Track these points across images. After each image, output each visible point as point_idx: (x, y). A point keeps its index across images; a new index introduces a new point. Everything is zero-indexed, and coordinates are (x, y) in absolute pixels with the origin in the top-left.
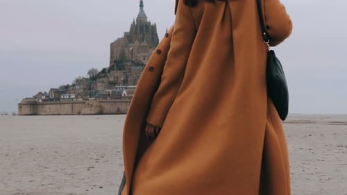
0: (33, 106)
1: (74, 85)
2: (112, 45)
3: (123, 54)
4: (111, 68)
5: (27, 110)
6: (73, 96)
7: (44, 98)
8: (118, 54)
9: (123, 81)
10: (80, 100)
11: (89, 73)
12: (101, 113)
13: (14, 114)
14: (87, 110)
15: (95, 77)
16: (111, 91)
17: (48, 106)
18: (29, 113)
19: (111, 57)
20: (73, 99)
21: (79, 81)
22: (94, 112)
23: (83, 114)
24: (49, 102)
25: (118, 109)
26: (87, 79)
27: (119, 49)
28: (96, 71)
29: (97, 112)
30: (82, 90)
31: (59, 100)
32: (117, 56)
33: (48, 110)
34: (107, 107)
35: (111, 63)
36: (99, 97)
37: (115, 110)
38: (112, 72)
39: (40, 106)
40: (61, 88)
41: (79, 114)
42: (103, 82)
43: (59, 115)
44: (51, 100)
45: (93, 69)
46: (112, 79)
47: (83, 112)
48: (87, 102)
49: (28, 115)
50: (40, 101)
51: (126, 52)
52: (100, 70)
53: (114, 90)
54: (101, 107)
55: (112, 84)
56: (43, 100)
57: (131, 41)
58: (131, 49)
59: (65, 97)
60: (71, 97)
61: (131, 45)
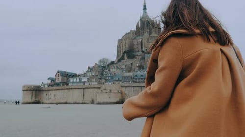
0: (36, 94)
3: (132, 46)
7: (50, 82)
8: (127, 46)
9: (139, 66)
10: (95, 84)
11: (100, 62)
14: (104, 97)
16: (131, 74)
18: (30, 101)
20: (84, 83)
22: (115, 101)
24: (55, 87)
27: (128, 41)
28: (107, 60)
29: (117, 100)
31: (67, 85)
32: (125, 48)
33: (53, 98)
36: (118, 81)
38: (122, 61)
39: (45, 93)
41: (92, 102)
42: (117, 68)
43: (66, 103)
44: (58, 85)
45: (104, 59)
47: (99, 100)
49: (30, 103)
50: (46, 86)
51: (136, 43)
54: (122, 93)
56: (49, 86)
58: (140, 40)
59: (75, 81)
60: (83, 81)
61: (139, 37)
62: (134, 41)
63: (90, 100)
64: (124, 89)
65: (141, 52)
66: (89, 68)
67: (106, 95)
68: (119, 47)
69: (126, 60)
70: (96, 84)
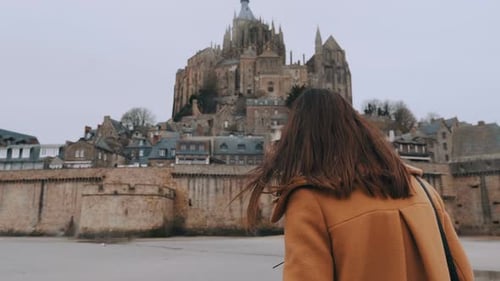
10: (82, 166)
12: (174, 228)
16: (211, 138)
20: (48, 161)
22: (145, 225)
23: (89, 236)
26: (118, 126)
34: (202, 198)
38: (184, 119)
48: (113, 174)
51: (221, 76)
54: (174, 196)
58: (234, 68)
59: (15, 155)
60: (42, 156)
61: (229, 62)
62: (218, 70)
63: (63, 221)
64: (182, 185)
65: (235, 98)
66: (88, 130)
67: (114, 203)
68: (178, 88)
69: (194, 117)
70: (87, 165)
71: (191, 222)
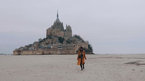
0: (19, 52)
1: (33, 44)
2: (47, 30)
3: (51, 33)
4: (47, 38)
5: (16, 53)
6: (33, 48)
7: (23, 49)
8: (49, 33)
9: (51, 43)
10: (36, 49)
11: (39, 40)
12: (43, 54)
13: (12, 55)
14: (38, 53)
15: (41, 41)
16: (47, 46)
17: (24, 52)
18: (17, 54)
19: (47, 34)
21: (35, 43)
25: (49, 53)
26: (38, 42)
27: (50, 31)
28: (41, 39)
29: (42, 54)
30: (36, 46)
31: (28, 50)
32: (49, 34)
33: (24, 53)
34: (45, 52)
35: (47, 36)
36: (42, 48)
37: (48, 53)
39: (21, 52)
40: (29, 45)
41: (35, 54)
42: (44, 43)
43: (28, 55)
44: (25, 50)
45: (40, 39)
46: (47, 42)
47: (37, 54)
48: (38, 50)
50: (21, 50)
52: (43, 39)
53: (48, 46)
54: (43, 52)
55: (47, 44)
56: (23, 50)
57: (54, 29)
61: (54, 30)
62: (52, 31)
67: (39, 53)
71: (44, 54)
